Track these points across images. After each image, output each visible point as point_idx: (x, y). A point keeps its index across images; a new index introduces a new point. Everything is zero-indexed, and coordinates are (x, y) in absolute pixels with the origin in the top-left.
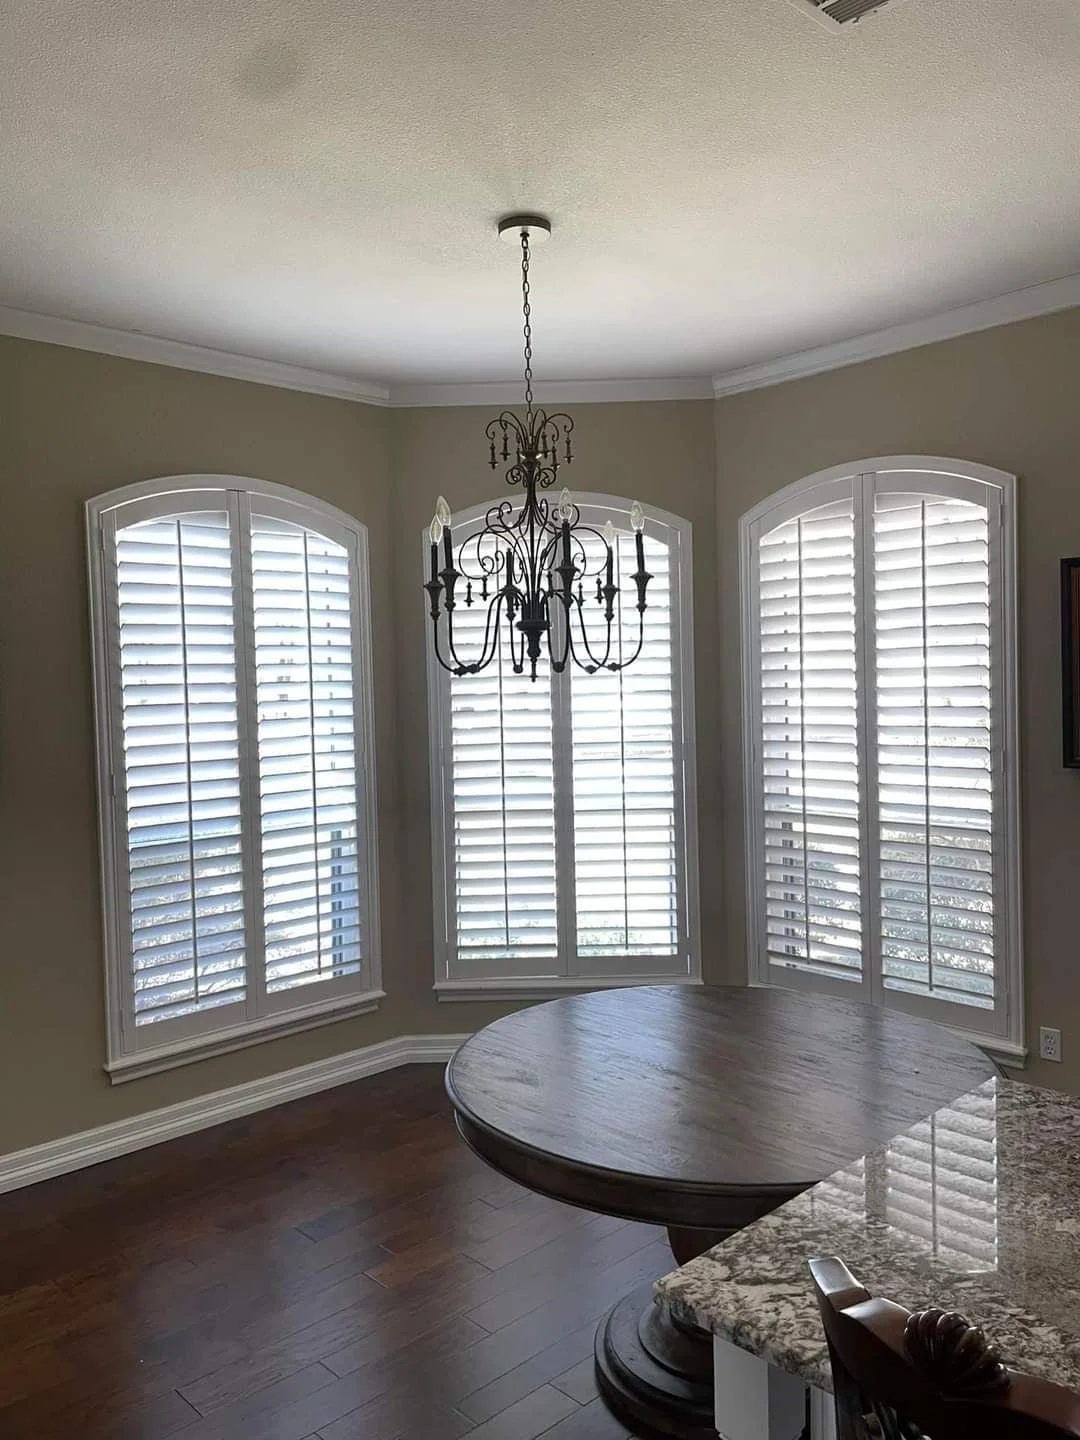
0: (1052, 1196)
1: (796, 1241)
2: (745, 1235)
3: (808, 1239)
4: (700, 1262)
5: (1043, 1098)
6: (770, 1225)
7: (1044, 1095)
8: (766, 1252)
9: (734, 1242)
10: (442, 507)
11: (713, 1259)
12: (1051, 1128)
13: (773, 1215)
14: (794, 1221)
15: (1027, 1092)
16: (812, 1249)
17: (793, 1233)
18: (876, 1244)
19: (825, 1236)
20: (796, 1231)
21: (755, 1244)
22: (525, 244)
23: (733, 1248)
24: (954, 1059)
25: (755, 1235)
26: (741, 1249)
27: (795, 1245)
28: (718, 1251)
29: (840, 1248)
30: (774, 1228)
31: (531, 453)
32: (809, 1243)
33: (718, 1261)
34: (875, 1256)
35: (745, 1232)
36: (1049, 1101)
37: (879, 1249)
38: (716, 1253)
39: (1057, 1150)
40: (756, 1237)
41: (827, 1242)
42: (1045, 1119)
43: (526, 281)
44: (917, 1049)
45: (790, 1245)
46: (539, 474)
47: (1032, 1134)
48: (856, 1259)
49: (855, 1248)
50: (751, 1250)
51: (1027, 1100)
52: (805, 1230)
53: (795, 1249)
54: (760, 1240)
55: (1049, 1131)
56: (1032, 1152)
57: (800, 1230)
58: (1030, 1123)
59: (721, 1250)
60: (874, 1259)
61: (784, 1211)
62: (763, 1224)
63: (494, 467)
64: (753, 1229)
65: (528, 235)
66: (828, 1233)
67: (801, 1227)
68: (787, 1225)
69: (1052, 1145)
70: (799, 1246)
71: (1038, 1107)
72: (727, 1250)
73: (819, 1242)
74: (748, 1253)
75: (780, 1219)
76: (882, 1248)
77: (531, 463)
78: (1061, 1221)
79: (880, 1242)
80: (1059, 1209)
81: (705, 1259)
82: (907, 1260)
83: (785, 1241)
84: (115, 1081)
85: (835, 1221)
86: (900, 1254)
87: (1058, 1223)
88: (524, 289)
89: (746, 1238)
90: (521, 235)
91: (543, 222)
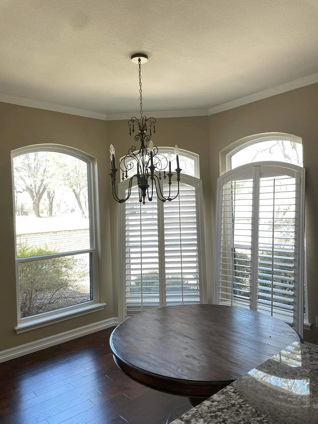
0: (313, 392)
1: (215, 412)
2: (196, 409)
3: (219, 412)
4: (177, 422)
5: (312, 350)
6: (206, 405)
7: (312, 349)
8: (202, 418)
9: (191, 412)
10: (112, 148)
11: (182, 420)
12: (314, 363)
13: (208, 400)
14: (216, 403)
15: (306, 348)
16: (220, 416)
17: (214, 409)
18: (245, 414)
19: (225, 410)
20: (215, 408)
21: (199, 414)
22: (139, 63)
23: (190, 415)
24: (283, 332)
25: (200, 409)
26: (193, 416)
27: (214, 414)
28: (184, 417)
29: (230, 416)
30: (207, 406)
31: (142, 131)
32: (219, 413)
33: (184, 421)
34: (243, 419)
35: (196, 408)
36: (314, 352)
37: (245, 416)
38: (184, 418)
39: (316, 372)
40: (200, 411)
41: (226, 413)
42: (312, 359)
43: (140, 75)
44: (271, 328)
45: (212, 414)
46: (144, 137)
47: (307, 366)
48: (236, 421)
49: (236, 416)
50: (197, 416)
51: (306, 351)
52: (219, 407)
53: (213, 416)
54: (201, 411)
55: (313, 364)
56: (307, 373)
57: (217, 407)
58: (306, 361)
59: (185, 416)
60: (243, 421)
61: (212, 399)
62: (203, 405)
63: (130, 135)
64: (199, 407)
65: (140, 60)
66: (227, 409)
67: (217, 406)
68: (212, 405)
69: (314, 370)
70: (215, 414)
71: (310, 354)
72: (188, 416)
73: (223, 413)
74: (196, 418)
75: (210, 402)
76: (247, 416)
77: (142, 134)
78: (316, 404)
79: (246, 413)
80: (315, 398)
81: (179, 420)
82: (256, 422)
83: (211, 412)
84: (18, 333)
85: (231, 403)
86: (253, 419)
87: (314, 405)
88: (139, 78)
89: (196, 410)
90: (138, 60)
91: (145, 56)
